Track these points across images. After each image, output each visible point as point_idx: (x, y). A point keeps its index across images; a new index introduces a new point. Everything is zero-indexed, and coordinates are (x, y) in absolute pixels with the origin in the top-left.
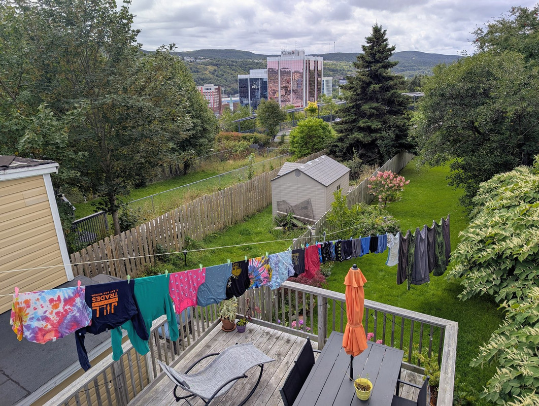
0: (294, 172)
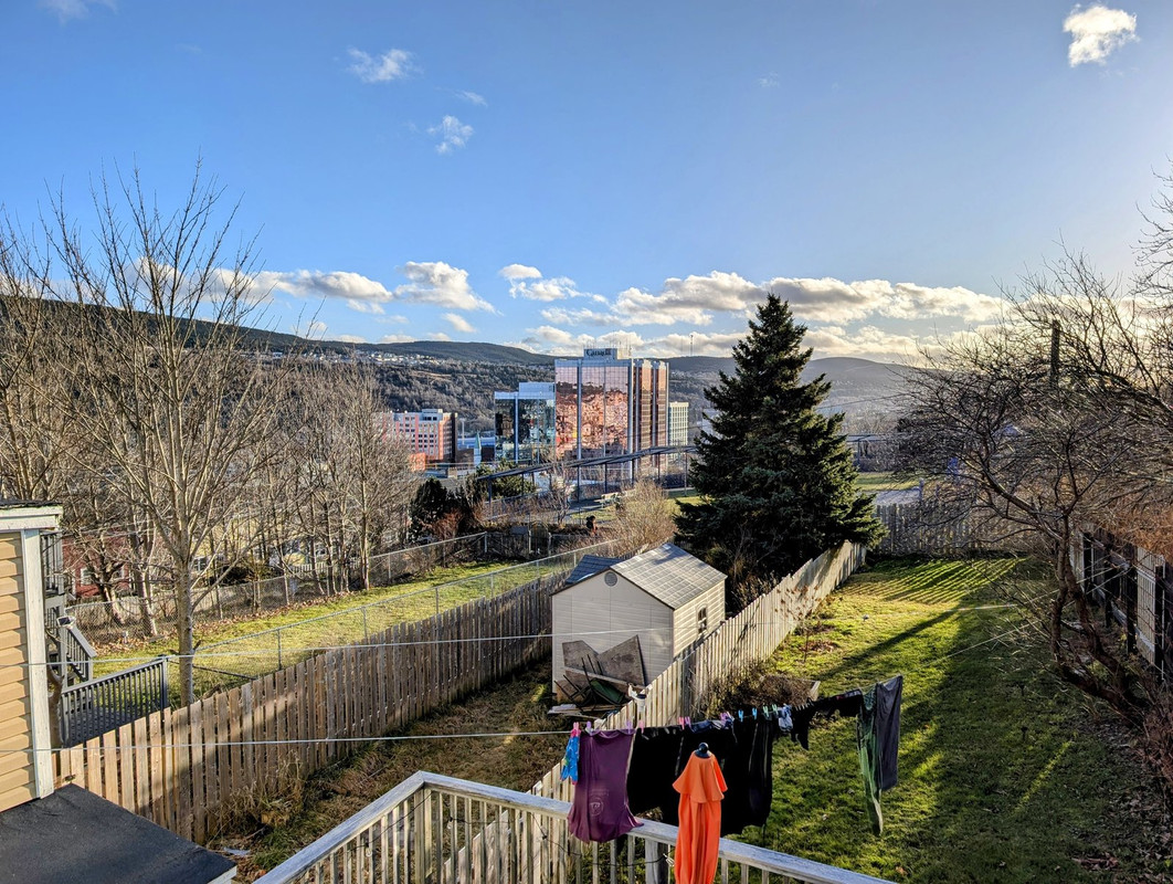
0: (604, 575)
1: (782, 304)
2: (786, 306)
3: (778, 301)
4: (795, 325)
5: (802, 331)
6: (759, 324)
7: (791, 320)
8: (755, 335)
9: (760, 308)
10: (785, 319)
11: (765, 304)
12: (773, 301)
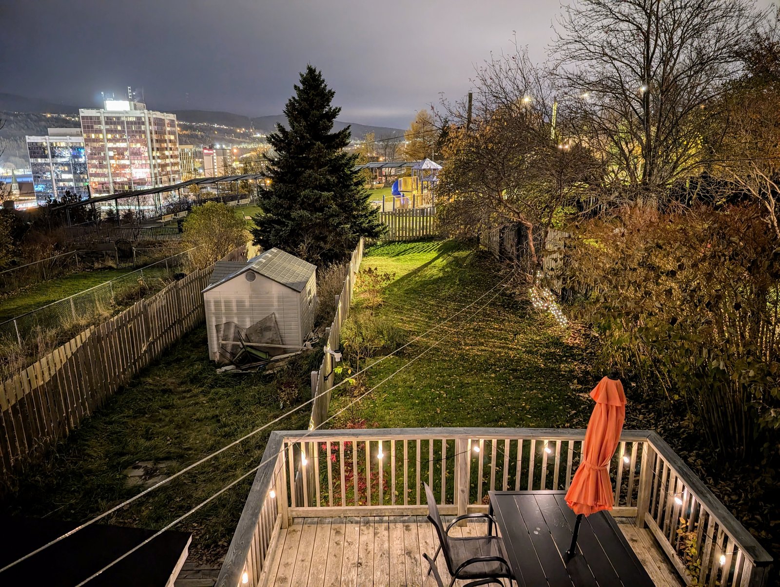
0: (245, 274)
1: (317, 73)
2: (320, 75)
3: (315, 71)
4: (328, 88)
5: (332, 94)
6: (301, 87)
7: (326, 86)
8: (299, 96)
9: (302, 75)
10: (321, 85)
11: (305, 72)
12: (311, 71)
